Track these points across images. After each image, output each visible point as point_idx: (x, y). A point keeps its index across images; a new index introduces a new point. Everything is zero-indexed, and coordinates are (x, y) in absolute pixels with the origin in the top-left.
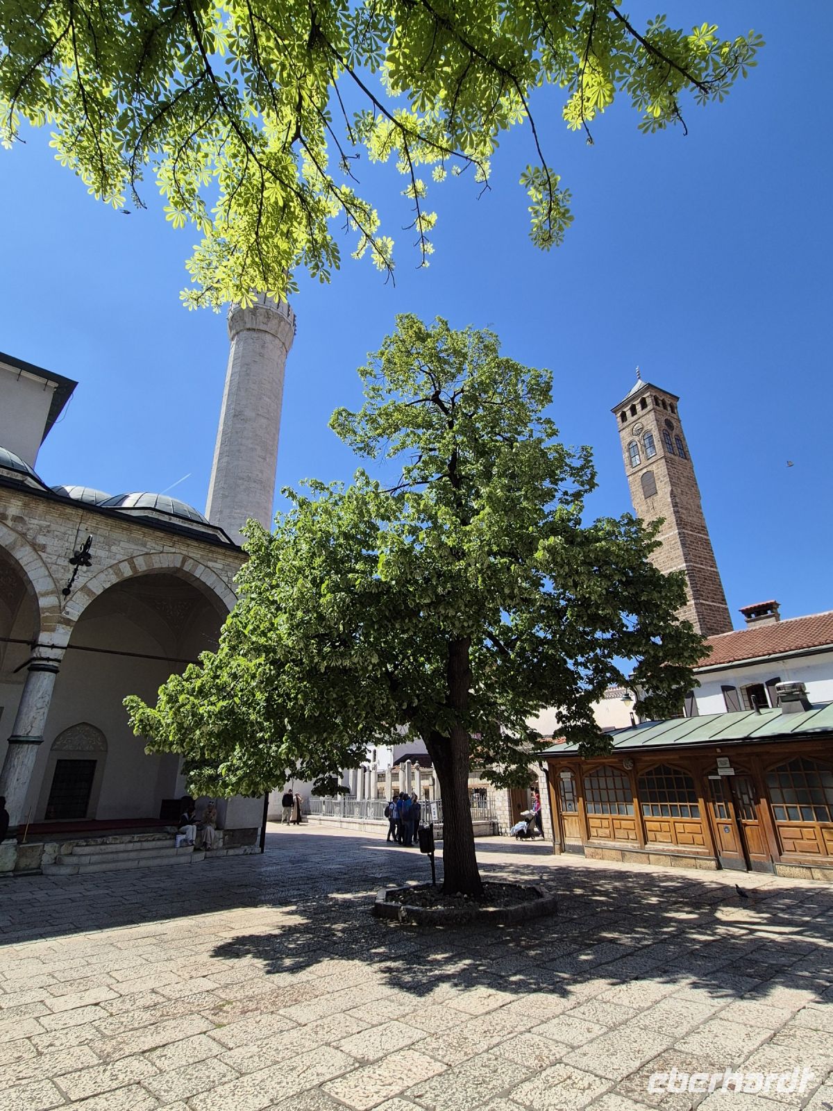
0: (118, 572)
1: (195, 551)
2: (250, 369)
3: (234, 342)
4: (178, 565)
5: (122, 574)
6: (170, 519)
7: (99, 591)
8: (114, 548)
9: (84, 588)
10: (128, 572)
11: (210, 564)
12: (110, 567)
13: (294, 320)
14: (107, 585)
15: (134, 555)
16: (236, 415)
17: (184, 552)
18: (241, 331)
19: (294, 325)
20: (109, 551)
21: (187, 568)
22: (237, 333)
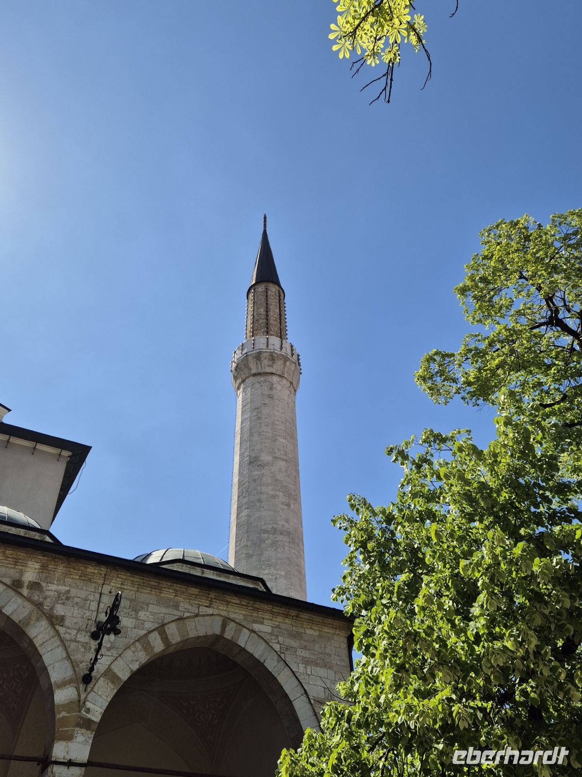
0: (147, 647)
1: (237, 611)
2: (260, 412)
3: (241, 390)
4: (217, 631)
5: (152, 649)
6: (203, 573)
7: (124, 676)
8: (142, 615)
9: (109, 674)
10: (158, 645)
11: (256, 627)
12: (138, 640)
13: (299, 359)
14: (135, 667)
15: (166, 621)
16: (252, 462)
17: (224, 613)
18: (247, 378)
19: (299, 364)
20: (136, 618)
21: (228, 635)
22: (243, 381)
